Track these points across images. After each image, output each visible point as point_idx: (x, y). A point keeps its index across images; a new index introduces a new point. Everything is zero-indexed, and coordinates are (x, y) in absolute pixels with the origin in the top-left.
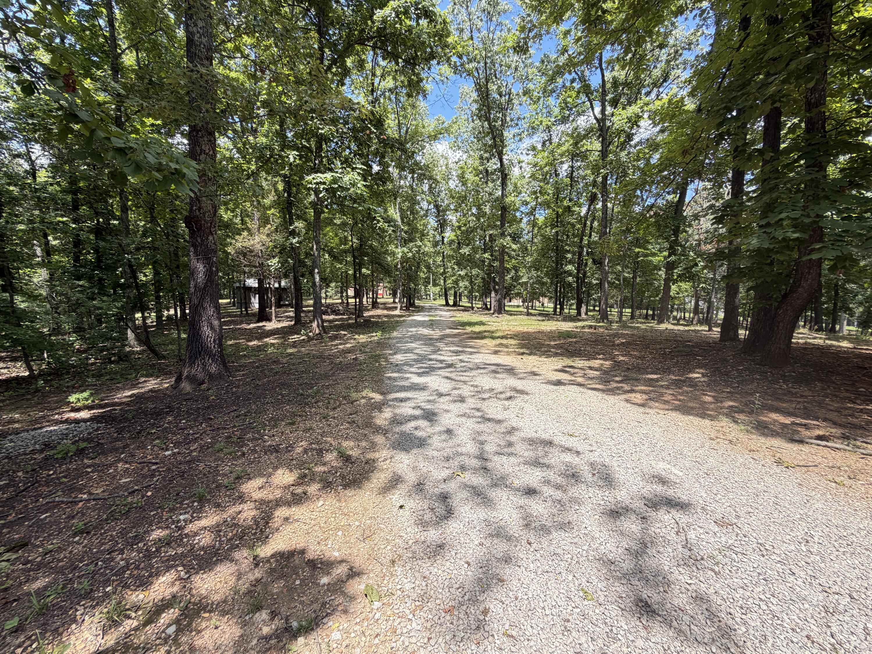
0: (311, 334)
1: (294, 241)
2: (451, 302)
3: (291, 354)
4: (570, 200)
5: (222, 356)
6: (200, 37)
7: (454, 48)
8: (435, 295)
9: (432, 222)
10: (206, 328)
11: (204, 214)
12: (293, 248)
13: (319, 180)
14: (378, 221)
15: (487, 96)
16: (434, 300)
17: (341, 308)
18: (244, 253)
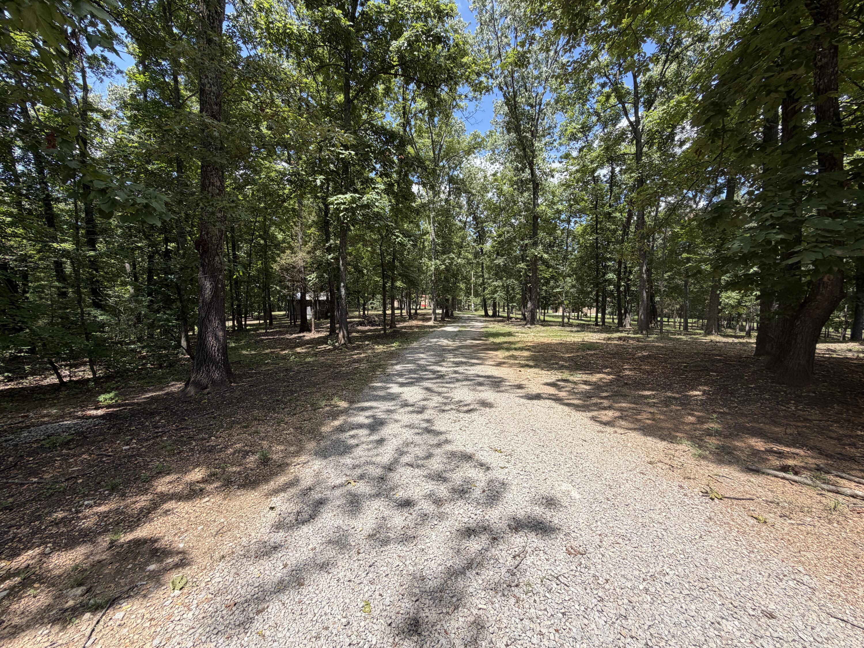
0: (337, 344)
1: (330, 257)
2: (490, 313)
3: (309, 363)
4: (610, 206)
5: (226, 363)
6: (210, 87)
7: (469, 68)
8: (476, 305)
9: (471, 234)
10: (210, 338)
11: (211, 238)
12: (329, 264)
13: (340, 201)
14: (398, 237)
15: (515, 108)
16: (476, 310)
17: (377, 319)
18: (288, 269)
